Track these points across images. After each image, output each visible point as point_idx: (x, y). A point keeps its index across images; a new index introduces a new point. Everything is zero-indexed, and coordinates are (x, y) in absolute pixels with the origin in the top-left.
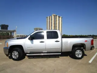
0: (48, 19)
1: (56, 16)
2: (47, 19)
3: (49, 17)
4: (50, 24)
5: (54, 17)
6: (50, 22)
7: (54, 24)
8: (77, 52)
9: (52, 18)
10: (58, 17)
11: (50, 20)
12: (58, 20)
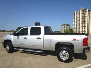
0: (76, 14)
1: (85, 10)
2: (74, 14)
3: (77, 12)
4: (78, 20)
5: (82, 11)
6: (78, 17)
7: (83, 19)
8: (62, 53)
9: (80, 13)
10: (87, 11)
11: (78, 15)
12: (87, 14)
